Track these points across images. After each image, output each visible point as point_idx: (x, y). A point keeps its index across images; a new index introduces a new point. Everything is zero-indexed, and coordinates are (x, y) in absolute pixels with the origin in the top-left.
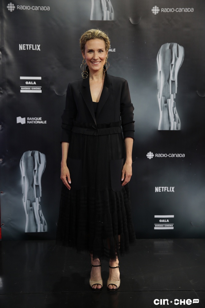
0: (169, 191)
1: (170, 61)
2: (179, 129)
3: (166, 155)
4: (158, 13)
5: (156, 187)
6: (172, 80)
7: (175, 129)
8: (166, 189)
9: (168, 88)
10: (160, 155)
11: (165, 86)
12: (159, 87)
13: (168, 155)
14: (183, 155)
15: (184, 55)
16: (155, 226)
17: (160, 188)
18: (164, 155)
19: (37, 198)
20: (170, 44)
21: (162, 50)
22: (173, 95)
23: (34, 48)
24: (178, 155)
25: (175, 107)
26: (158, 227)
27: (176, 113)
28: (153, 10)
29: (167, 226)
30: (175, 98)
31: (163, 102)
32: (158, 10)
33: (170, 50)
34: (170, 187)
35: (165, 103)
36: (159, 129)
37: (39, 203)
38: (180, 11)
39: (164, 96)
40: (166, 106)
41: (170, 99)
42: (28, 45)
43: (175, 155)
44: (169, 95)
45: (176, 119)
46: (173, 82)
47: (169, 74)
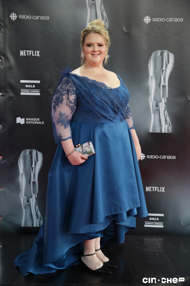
0: (159, 191)
1: (161, 67)
2: (170, 132)
3: (157, 157)
4: (149, 22)
5: (147, 187)
7: (166, 132)
8: (157, 189)
9: (160, 92)
10: (151, 157)
11: (156, 90)
12: (150, 91)
13: (159, 156)
14: (174, 157)
15: (174, 61)
16: (146, 223)
17: (151, 188)
18: (155, 157)
19: (34, 194)
20: (161, 51)
21: (153, 56)
22: (164, 99)
23: (34, 54)
24: (169, 157)
27: (167, 116)
28: (145, 20)
29: (157, 224)
30: (166, 102)
31: (154, 105)
33: (161, 56)
34: (161, 188)
35: (156, 107)
36: (151, 131)
37: (36, 199)
40: (157, 110)
41: (161, 102)
42: (29, 51)
43: (166, 157)
44: (160, 99)
45: (167, 122)
46: (164, 86)
47: (160, 79)
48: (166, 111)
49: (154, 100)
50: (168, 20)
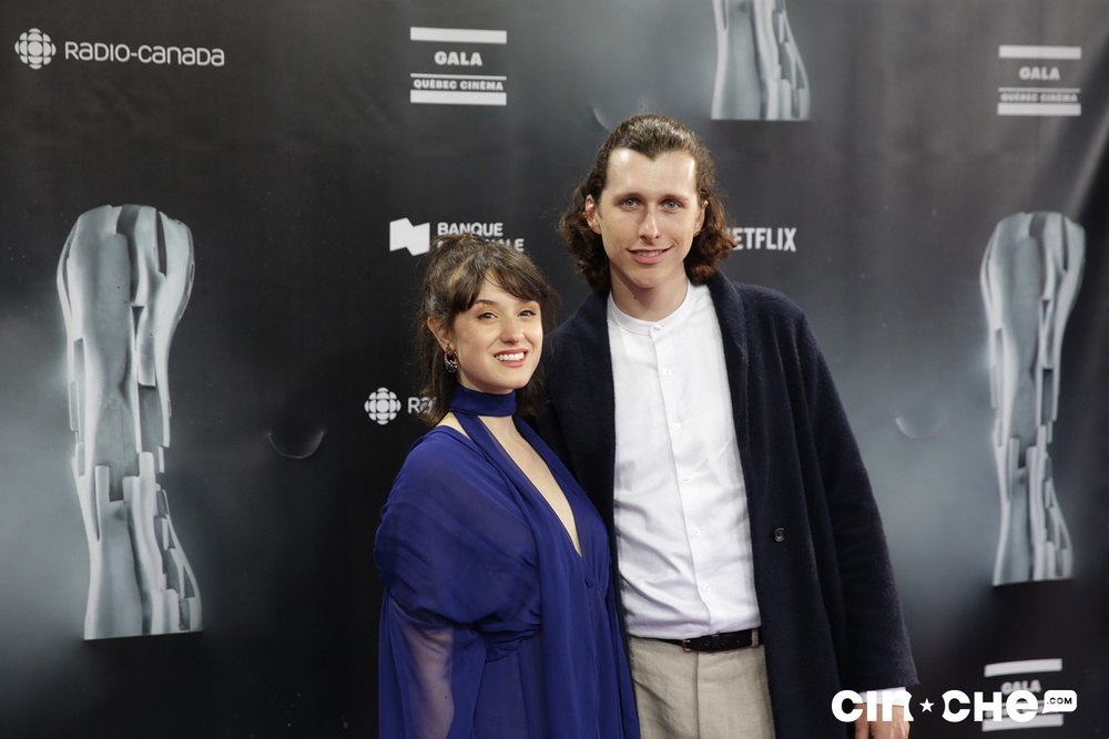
1: (128, 293)
2: (195, 625)
4: (47, 61)
6: (143, 383)
7: (175, 629)
9: (125, 422)
11: (106, 413)
12: (75, 420)
15: (193, 263)
20: (119, 209)
21: (82, 237)
22: (150, 456)
25: (168, 516)
27: (171, 546)
28: (20, 48)
30: (162, 469)
31: (103, 492)
32: (50, 50)
33: (122, 239)
35: (111, 500)
36: (90, 634)
38: (159, 58)
39: (103, 463)
40: (118, 515)
41: (138, 475)
44: (132, 459)
45: (176, 577)
46: (147, 391)
47: (123, 353)
48: (163, 520)
49: (99, 464)
50: (146, 54)
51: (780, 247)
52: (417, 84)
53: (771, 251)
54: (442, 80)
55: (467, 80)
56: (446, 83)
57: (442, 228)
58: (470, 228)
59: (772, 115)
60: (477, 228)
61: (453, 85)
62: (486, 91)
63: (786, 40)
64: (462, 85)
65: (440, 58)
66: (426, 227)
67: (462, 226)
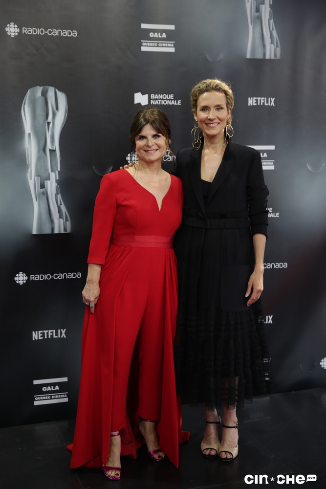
0: (57, 337)
1: (45, 117)
2: (69, 230)
3: (49, 277)
4: (16, 34)
5: (33, 332)
6: (51, 149)
7: (62, 231)
8: (51, 334)
9: (45, 162)
10: (38, 277)
11: (39, 159)
12: (28, 161)
13: (52, 275)
14: (79, 275)
15: (67, 107)
16: (36, 399)
17: (41, 333)
18: (45, 277)
20: (42, 87)
21: (30, 97)
22: (53, 173)
24: (71, 276)
25: (60, 194)
26: (41, 400)
27: (61, 204)
28: (7, 29)
29: (57, 397)
30: (58, 178)
31: (38, 186)
32: (17, 30)
33: (43, 98)
34: (59, 330)
35: (41, 188)
36: (34, 232)
38: (55, 33)
39: (38, 176)
40: (43, 193)
41: (49, 180)
43: (65, 275)
44: (48, 174)
45: (62, 214)
46: (52, 151)
47: (44, 138)
48: (58, 195)
49: (37, 176)
50: (50, 32)
51: (269, 104)
52: (143, 44)
53: (266, 106)
54: (152, 43)
55: (161, 43)
56: (153, 44)
57: (153, 96)
58: (162, 96)
59: (267, 57)
60: (164, 96)
61: (156, 45)
62: (168, 47)
63: (273, 30)
64: (159, 45)
65: (151, 35)
66: (147, 96)
67: (159, 95)
